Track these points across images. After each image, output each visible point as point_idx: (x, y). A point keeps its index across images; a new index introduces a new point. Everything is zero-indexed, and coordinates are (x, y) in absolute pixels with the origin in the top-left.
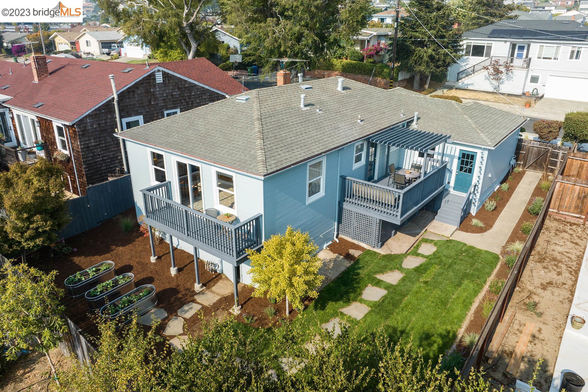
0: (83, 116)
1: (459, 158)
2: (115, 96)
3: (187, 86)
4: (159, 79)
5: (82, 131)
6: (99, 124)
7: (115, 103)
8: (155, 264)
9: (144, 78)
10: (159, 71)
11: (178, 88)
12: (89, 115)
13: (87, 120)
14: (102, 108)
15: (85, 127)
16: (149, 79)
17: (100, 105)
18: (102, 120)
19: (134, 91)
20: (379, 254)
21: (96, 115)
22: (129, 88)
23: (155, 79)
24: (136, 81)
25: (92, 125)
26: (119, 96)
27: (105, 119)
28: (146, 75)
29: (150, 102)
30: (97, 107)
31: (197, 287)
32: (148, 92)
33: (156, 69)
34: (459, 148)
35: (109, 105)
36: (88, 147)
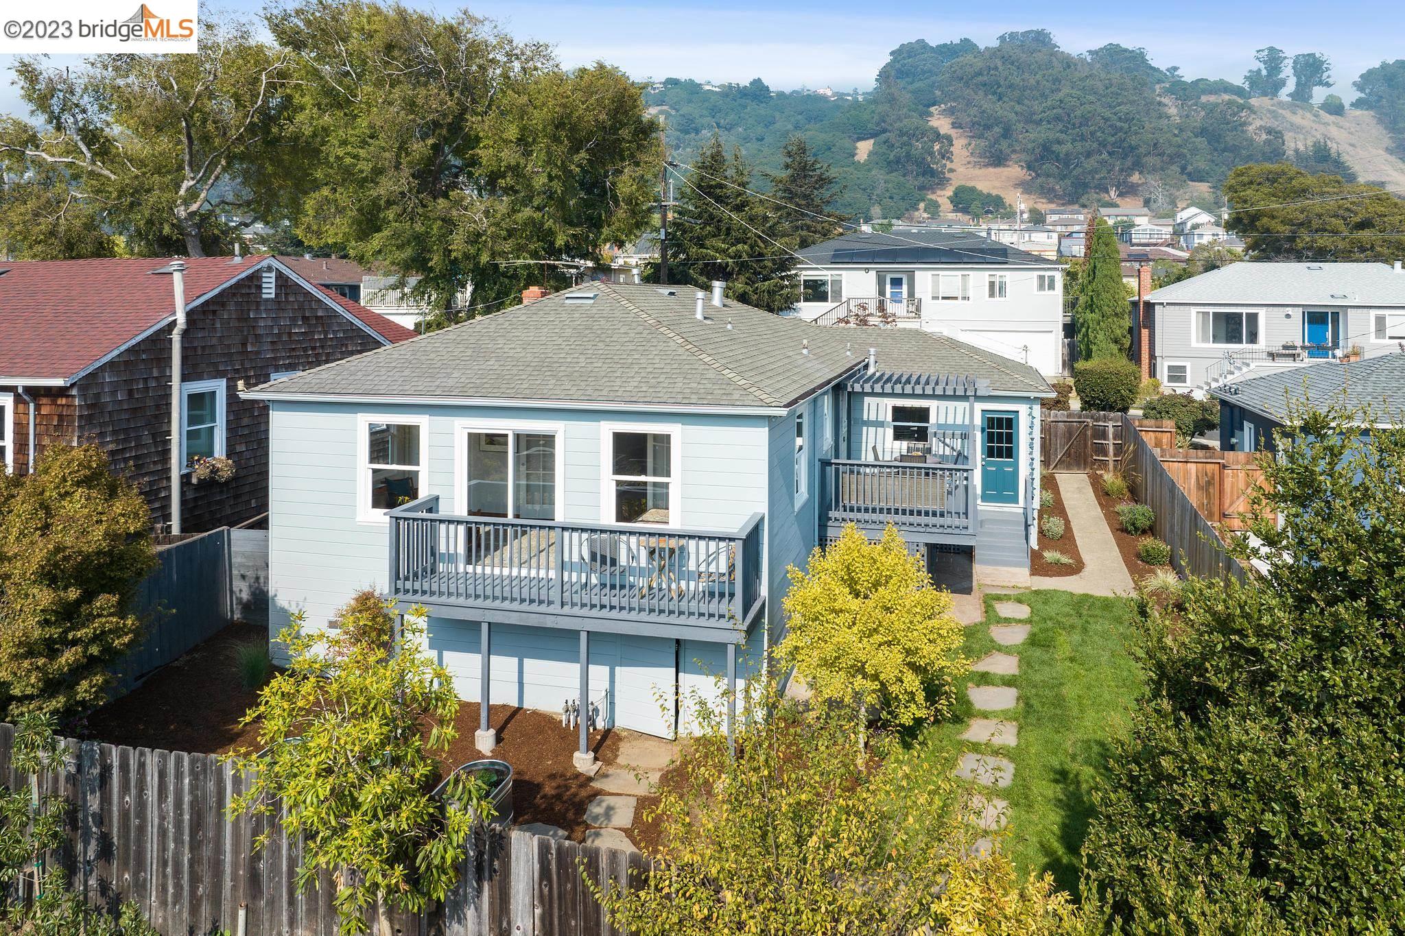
0: (98, 364)
1: (983, 430)
2: (181, 318)
3: (320, 314)
4: (269, 290)
5: (89, 406)
6: (130, 392)
7: (176, 337)
9: (238, 281)
10: (270, 269)
11: (305, 318)
12: (111, 364)
13: (104, 378)
14: (142, 347)
15: (98, 396)
16: (249, 287)
17: (139, 338)
18: (137, 380)
19: (214, 312)
21: (127, 364)
22: (207, 303)
23: (260, 287)
24: (225, 286)
25: (114, 393)
26: (190, 315)
27: (146, 380)
28: (243, 275)
29: (244, 345)
30: (133, 342)
32: (243, 318)
33: (265, 264)
34: (979, 407)
35: (159, 341)
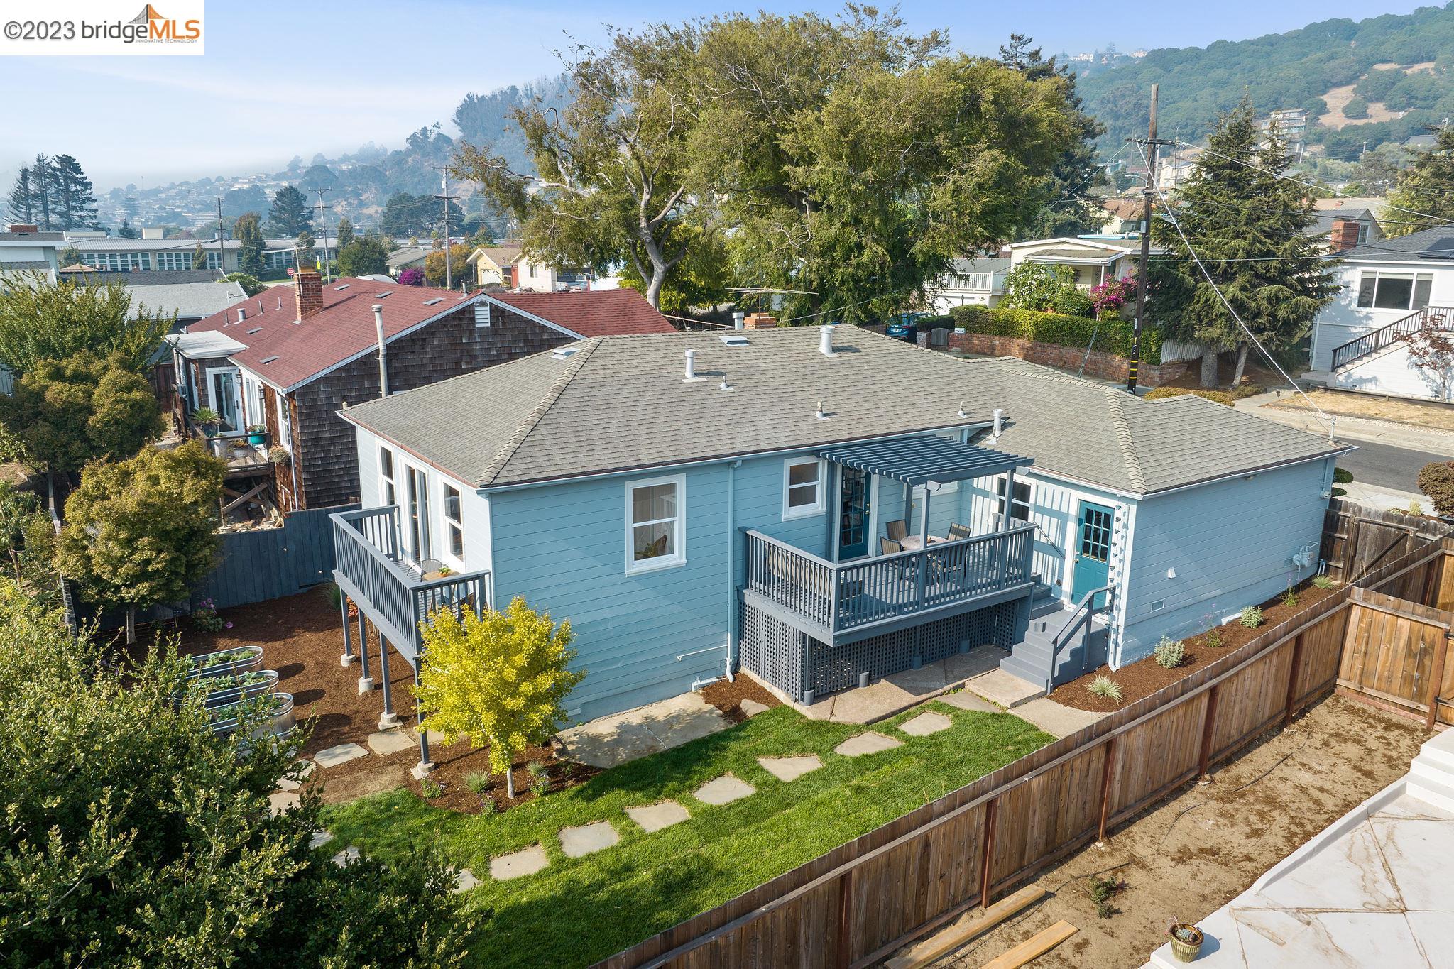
0: (311, 379)
1: (1080, 522)
2: (381, 346)
3: (546, 337)
4: (483, 319)
5: (307, 407)
7: (381, 359)
8: (346, 670)
9: (448, 315)
10: (483, 303)
11: (526, 341)
12: (325, 378)
13: (319, 388)
14: (352, 367)
15: (316, 399)
16: (461, 319)
17: (348, 361)
18: (350, 390)
19: (424, 340)
20: (803, 717)
21: (338, 378)
22: (415, 333)
23: (473, 319)
24: (431, 320)
25: (329, 398)
26: (388, 347)
27: (358, 390)
28: (452, 310)
30: (343, 364)
31: (385, 719)
32: (455, 343)
33: (477, 299)
34: (1077, 495)
35: (367, 363)
36: (317, 439)
